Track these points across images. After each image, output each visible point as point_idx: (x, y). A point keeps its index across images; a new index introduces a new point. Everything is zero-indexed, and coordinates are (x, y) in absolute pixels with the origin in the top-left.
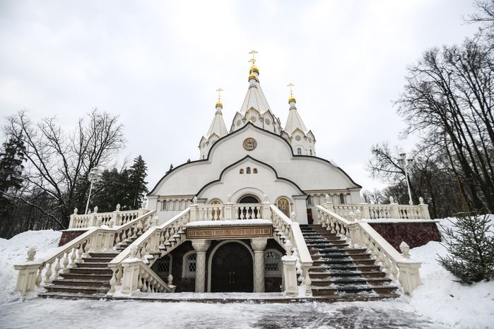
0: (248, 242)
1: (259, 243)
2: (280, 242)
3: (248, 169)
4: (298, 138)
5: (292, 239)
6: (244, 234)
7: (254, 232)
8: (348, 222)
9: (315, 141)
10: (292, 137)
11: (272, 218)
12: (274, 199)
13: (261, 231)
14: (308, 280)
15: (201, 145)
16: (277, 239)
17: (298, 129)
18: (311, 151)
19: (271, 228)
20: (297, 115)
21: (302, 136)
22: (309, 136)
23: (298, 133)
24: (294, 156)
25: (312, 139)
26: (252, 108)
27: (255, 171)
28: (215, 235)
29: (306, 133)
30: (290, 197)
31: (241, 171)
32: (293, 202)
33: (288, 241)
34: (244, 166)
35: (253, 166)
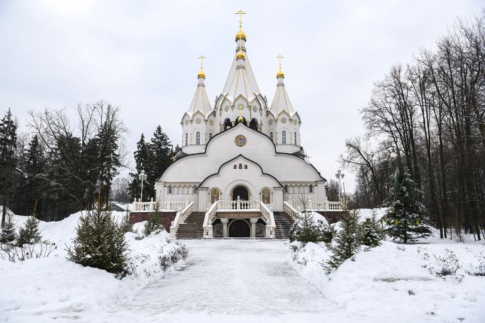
0: (248, 220)
1: (254, 220)
2: (264, 220)
3: (241, 165)
4: (284, 121)
5: (270, 219)
6: (246, 216)
7: (252, 215)
8: (296, 212)
9: (300, 122)
10: (277, 120)
11: (260, 208)
12: (259, 190)
13: (256, 215)
14: (274, 233)
15: (184, 121)
16: (263, 219)
17: (284, 111)
18: (295, 133)
19: (260, 213)
20: (285, 93)
21: (287, 119)
22: (296, 118)
23: (283, 116)
24: (276, 153)
25: (298, 121)
26: (241, 96)
27: (246, 167)
28: (232, 216)
29: (292, 114)
30: (272, 188)
31: (235, 167)
32: (274, 192)
33: (268, 220)
34: (237, 163)
35: (244, 163)
